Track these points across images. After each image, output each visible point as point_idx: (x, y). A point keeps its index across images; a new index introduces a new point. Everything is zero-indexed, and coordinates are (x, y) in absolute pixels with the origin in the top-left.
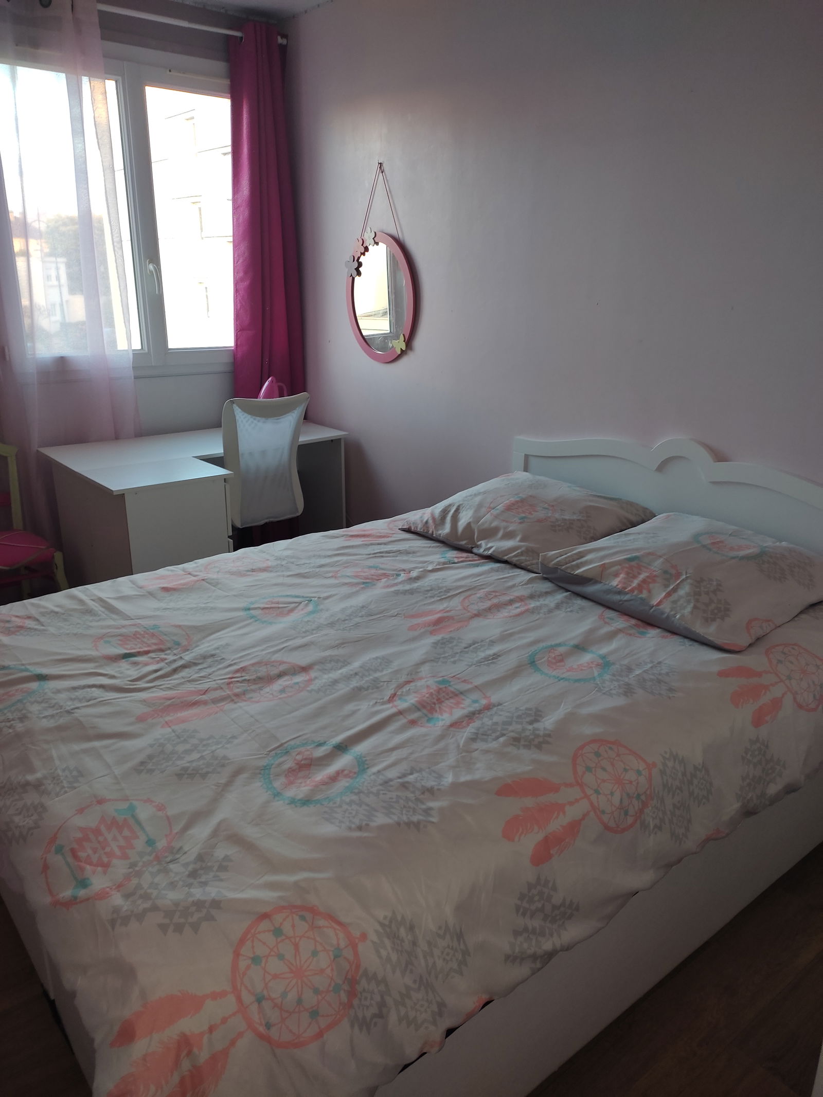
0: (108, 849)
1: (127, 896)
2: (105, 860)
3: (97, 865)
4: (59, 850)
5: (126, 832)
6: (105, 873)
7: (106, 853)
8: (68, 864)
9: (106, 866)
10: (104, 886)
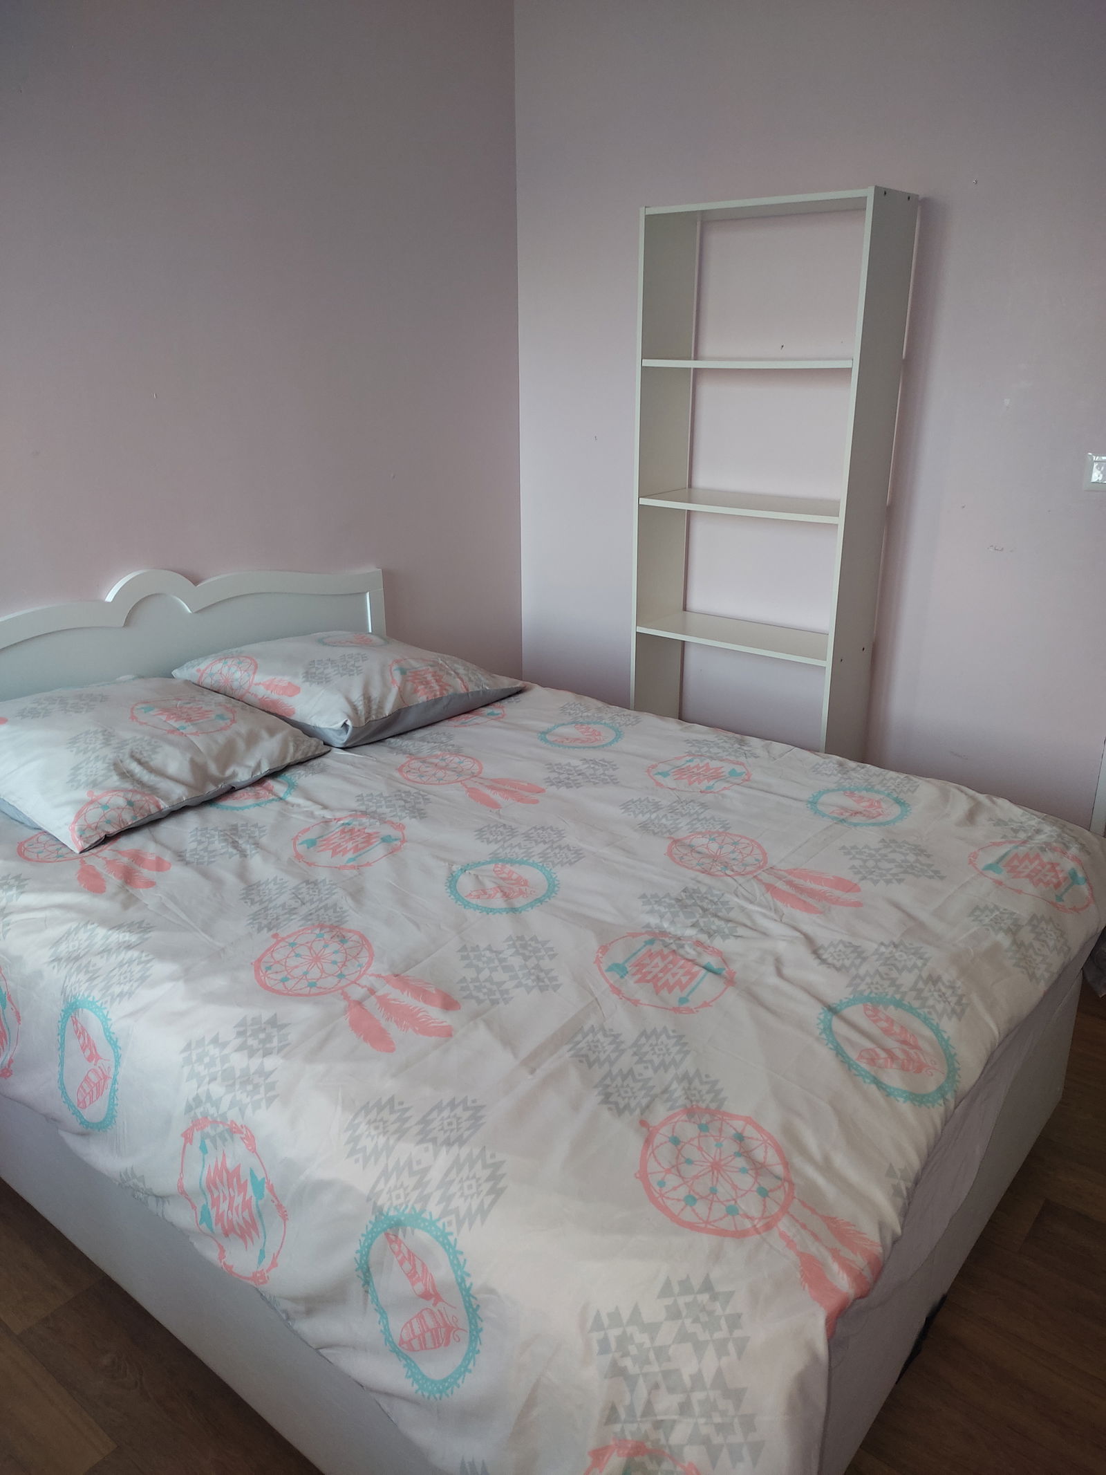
0: (1039, 868)
1: (1068, 848)
2: (1048, 867)
3: (1056, 871)
4: (1060, 898)
5: (1016, 863)
6: (1058, 864)
7: (1043, 868)
8: (1066, 890)
9: (1053, 866)
10: (1070, 861)
